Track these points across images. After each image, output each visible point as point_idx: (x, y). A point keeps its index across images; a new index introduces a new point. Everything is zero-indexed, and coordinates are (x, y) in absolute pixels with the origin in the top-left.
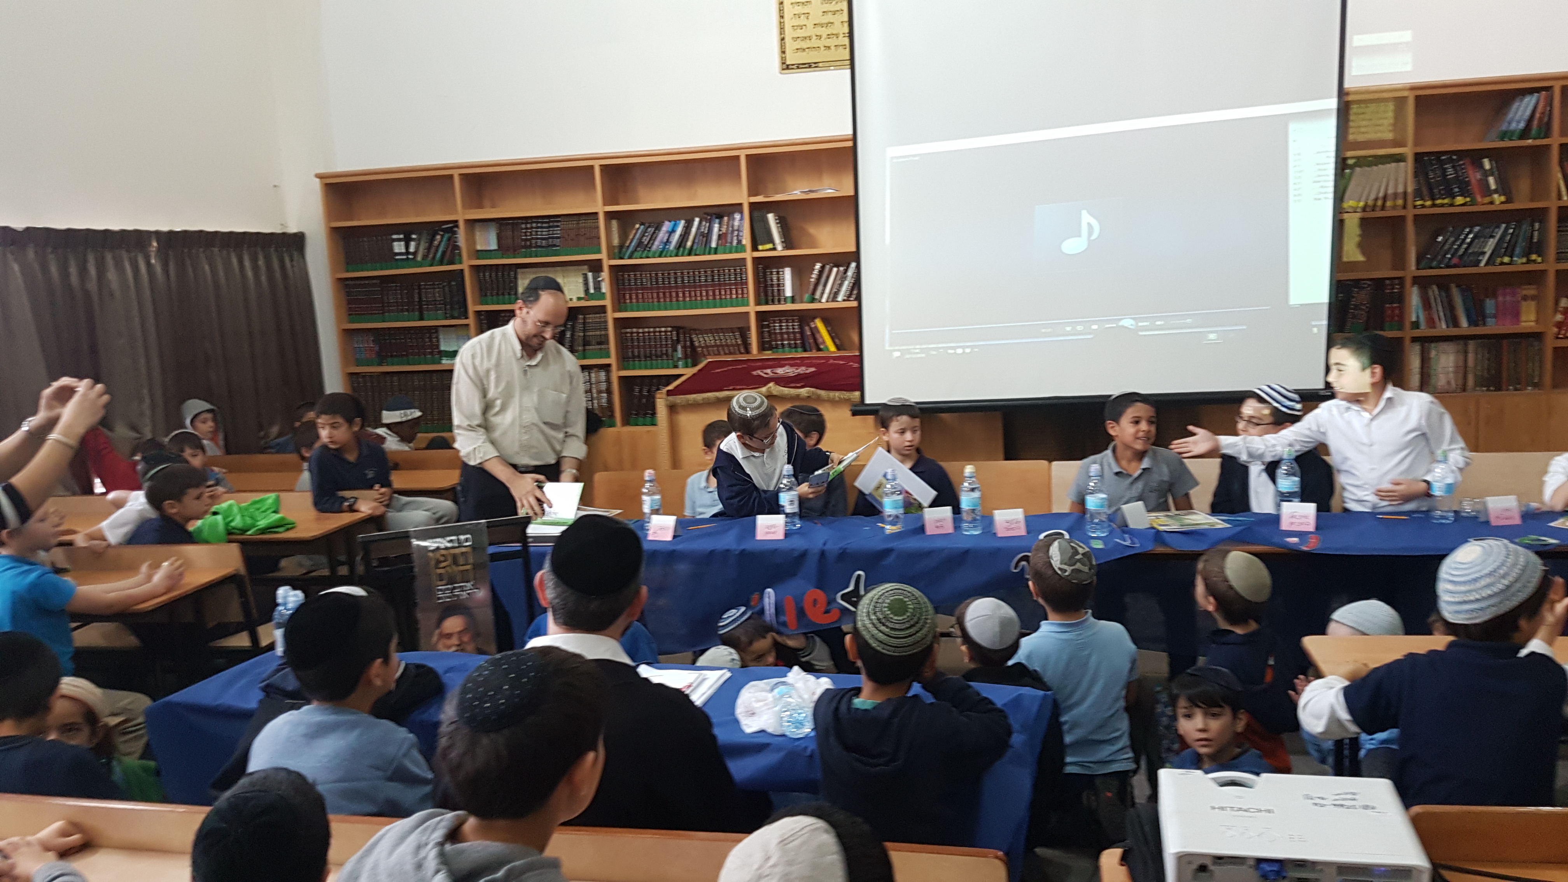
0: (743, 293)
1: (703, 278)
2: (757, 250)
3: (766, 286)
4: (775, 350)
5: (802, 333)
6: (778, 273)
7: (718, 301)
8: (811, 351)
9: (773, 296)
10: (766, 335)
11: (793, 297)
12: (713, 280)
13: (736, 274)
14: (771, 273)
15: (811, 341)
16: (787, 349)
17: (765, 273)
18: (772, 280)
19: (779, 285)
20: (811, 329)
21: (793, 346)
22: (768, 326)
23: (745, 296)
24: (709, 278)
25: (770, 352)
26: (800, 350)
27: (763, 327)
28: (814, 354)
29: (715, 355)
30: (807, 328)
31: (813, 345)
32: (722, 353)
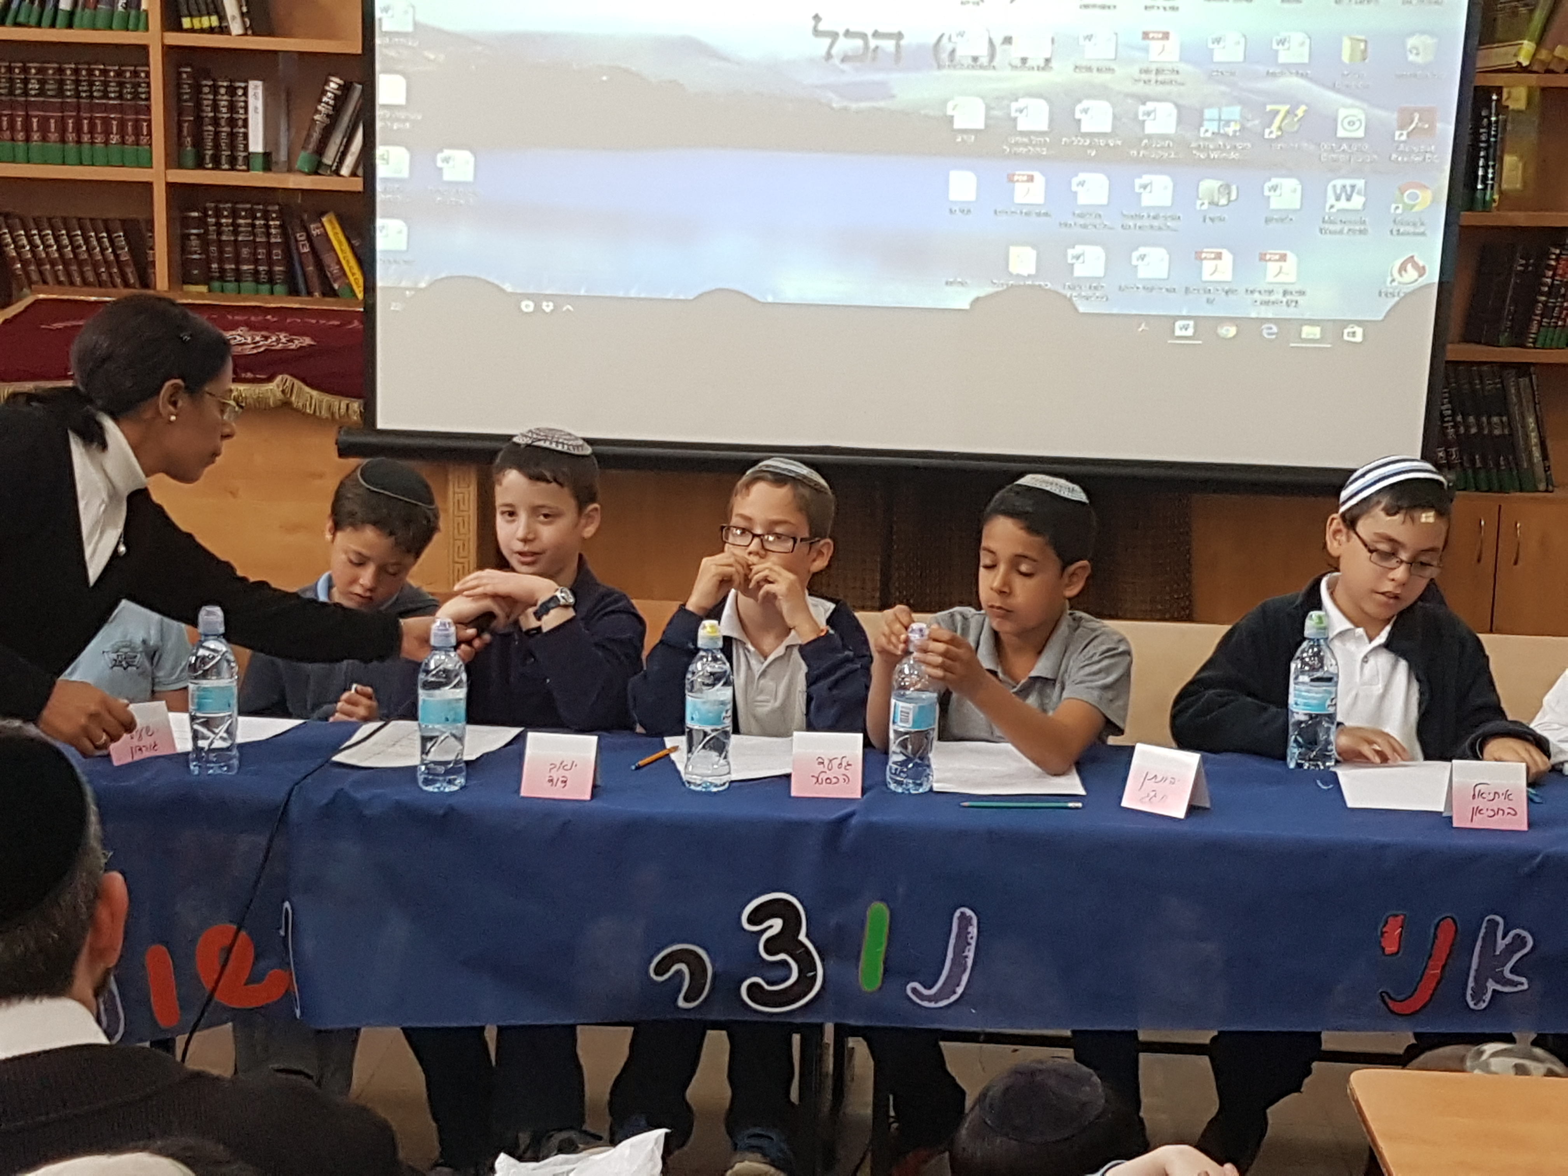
0: (137, 132)
1: (34, 85)
2: (179, 28)
3: (199, 120)
4: (216, 285)
5: (287, 246)
6: (232, 91)
7: (71, 146)
8: (310, 293)
9: (217, 146)
10: (194, 242)
11: (267, 155)
12: (60, 92)
13: (121, 85)
14: (215, 90)
15: (310, 268)
16: (248, 285)
17: (197, 89)
18: (215, 107)
19: (232, 122)
20: (309, 238)
21: (263, 277)
22: (202, 222)
23: (144, 140)
24: (51, 86)
25: (203, 289)
26: (279, 289)
27: (186, 222)
28: (316, 303)
29: (60, 283)
30: (301, 237)
31: (315, 281)
32: (78, 280)
